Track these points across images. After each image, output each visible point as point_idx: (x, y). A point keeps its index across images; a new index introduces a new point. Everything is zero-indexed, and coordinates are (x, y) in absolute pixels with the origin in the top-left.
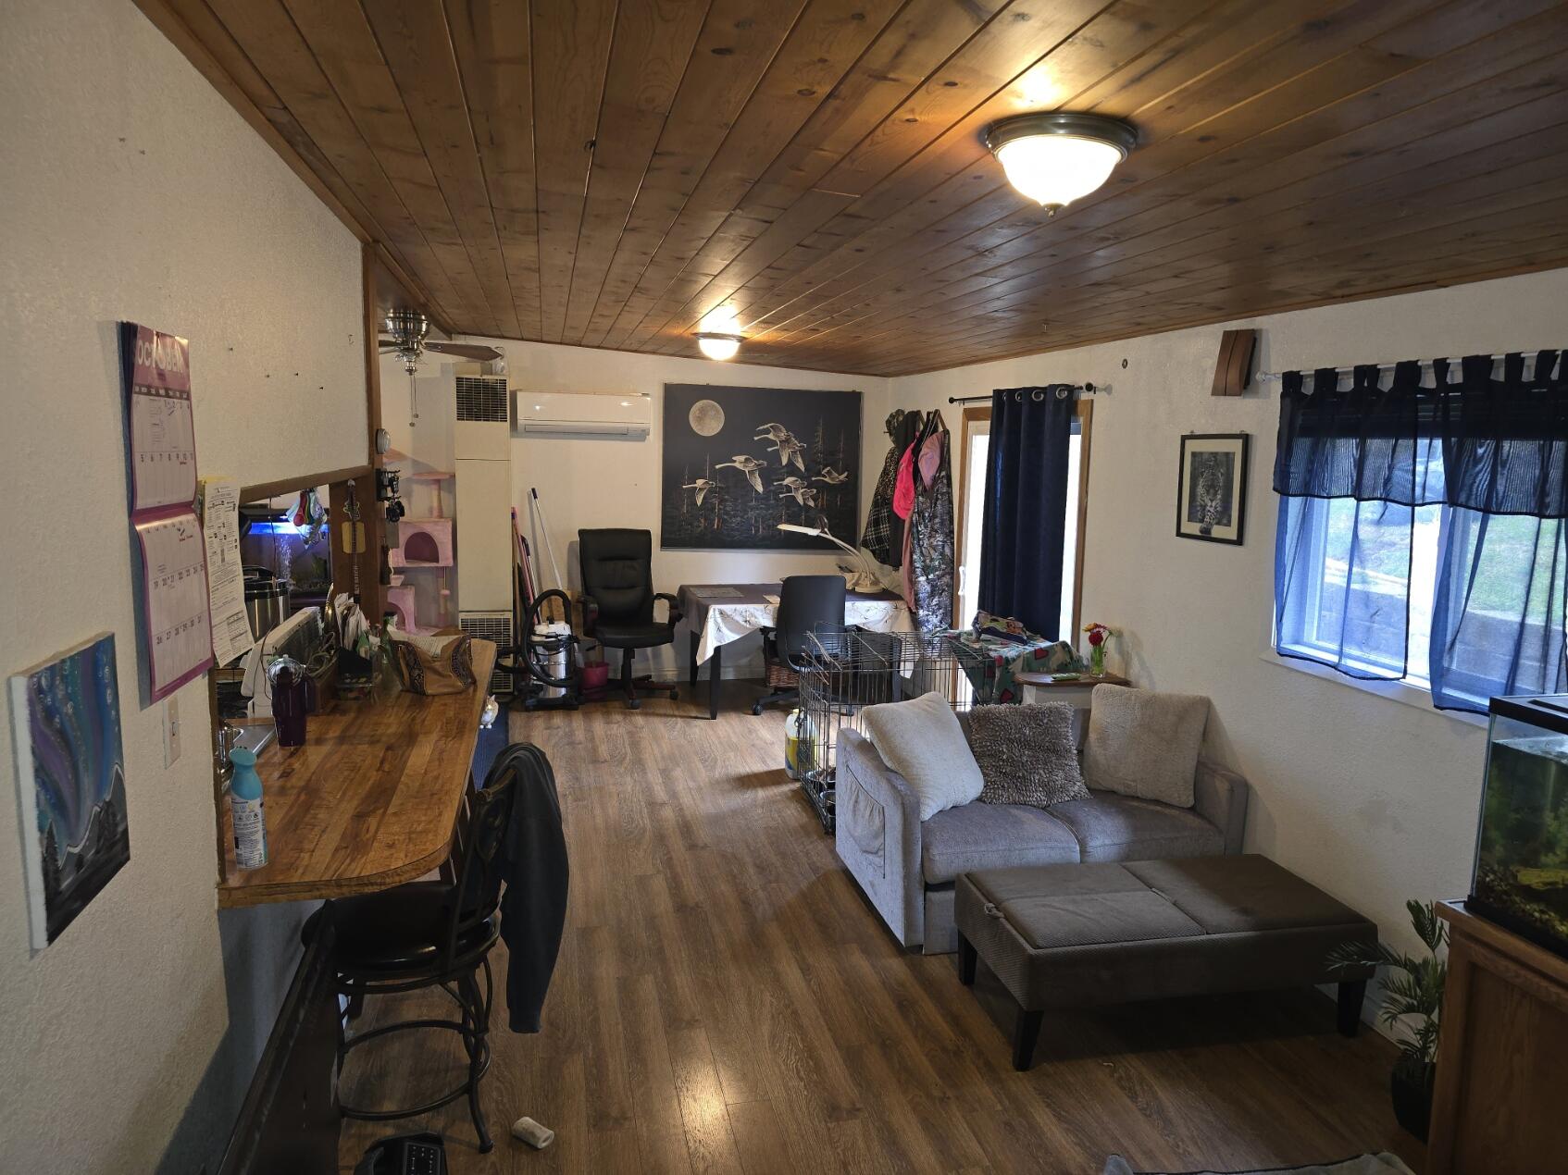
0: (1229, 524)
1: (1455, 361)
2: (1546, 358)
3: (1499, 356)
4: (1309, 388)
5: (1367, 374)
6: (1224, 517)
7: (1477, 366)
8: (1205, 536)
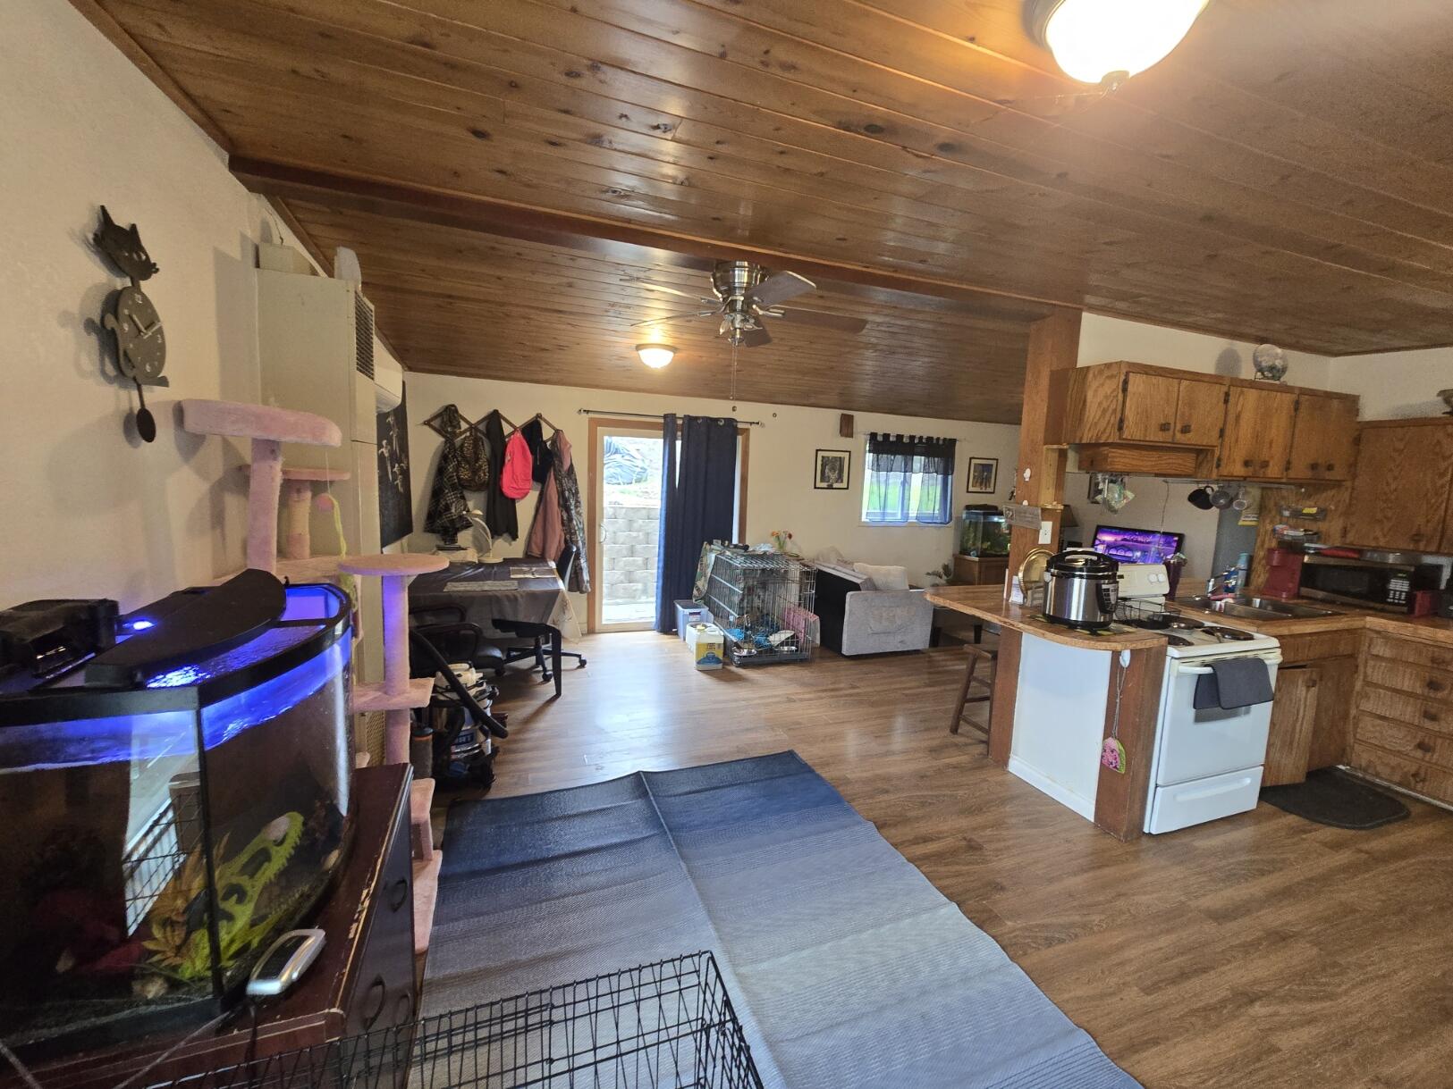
0: (842, 482)
1: (925, 437)
2: (945, 439)
3: (935, 437)
4: (880, 438)
5: (900, 437)
6: (840, 479)
7: (930, 439)
8: (830, 487)
